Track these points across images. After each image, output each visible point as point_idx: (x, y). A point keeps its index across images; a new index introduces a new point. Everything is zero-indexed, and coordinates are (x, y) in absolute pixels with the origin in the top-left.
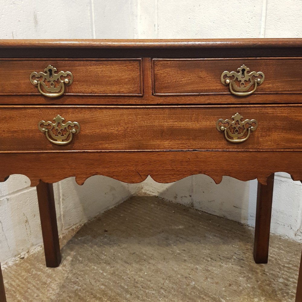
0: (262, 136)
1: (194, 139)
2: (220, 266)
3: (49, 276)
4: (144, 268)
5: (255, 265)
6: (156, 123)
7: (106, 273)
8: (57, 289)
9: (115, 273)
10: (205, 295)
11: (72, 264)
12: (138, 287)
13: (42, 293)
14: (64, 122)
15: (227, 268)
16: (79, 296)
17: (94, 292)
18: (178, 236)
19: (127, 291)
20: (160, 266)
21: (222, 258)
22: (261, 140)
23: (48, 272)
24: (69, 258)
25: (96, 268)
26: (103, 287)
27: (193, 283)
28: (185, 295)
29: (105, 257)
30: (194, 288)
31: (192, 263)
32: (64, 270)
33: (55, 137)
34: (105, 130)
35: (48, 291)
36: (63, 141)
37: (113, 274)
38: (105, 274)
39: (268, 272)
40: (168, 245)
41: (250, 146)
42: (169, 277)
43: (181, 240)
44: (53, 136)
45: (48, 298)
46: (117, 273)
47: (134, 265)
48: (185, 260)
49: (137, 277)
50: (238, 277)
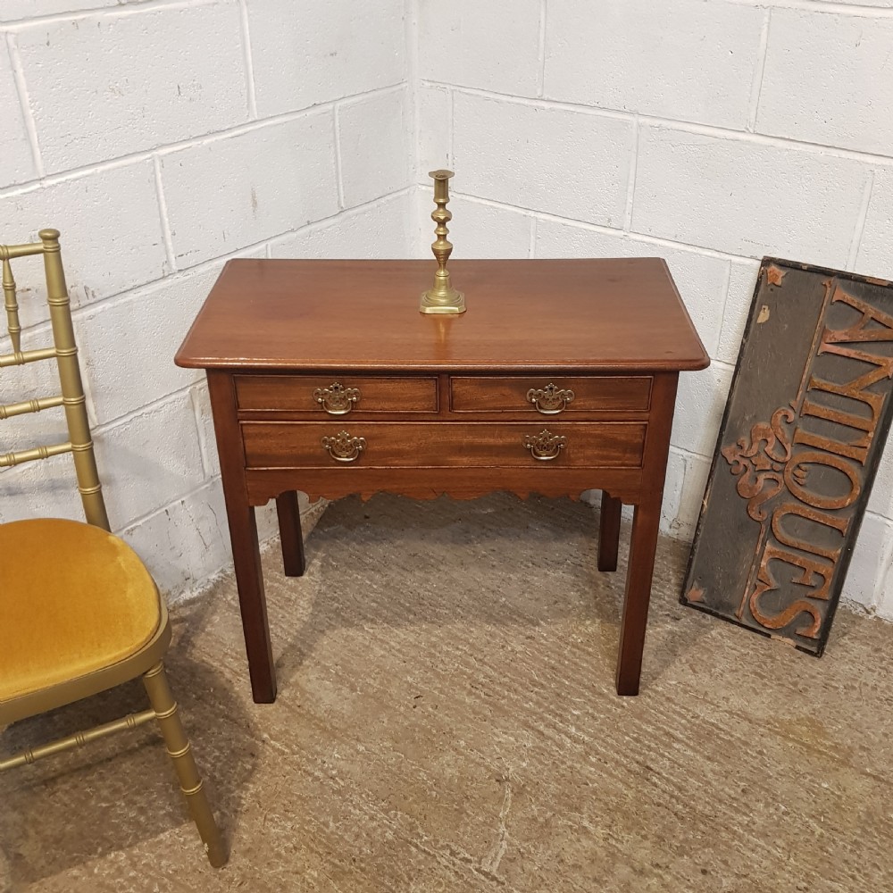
0: (573, 453)
1: (497, 456)
2: (546, 574)
3: (293, 589)
4: (432, 578)
5: (598, 574)
6: (454, 439)
7: (375, 584)
8: (309, 608)
9: (389, 584)
10: (519, 616)
11: (323, 569)
12: (423, 605)
13: (289, 613)
14: (348, 438)
15: (555, 577)
16: (343, 617)
17: (362, 611)
18: (484, 527)
19: (409, 611)
20: (455, 575)
21: (550, 563)
22: (572, 456)
23: (290, 583)
24: (317, 562)
25: (359, 577)
26: (374, 605)
28: (491, 615)
29: (371, 560)
30: (504, 606)
31: (502, 570)
33: (340, 454)
34: (396, 447)
35: (296, 609)
36: (347, 457)
37: (387, 585)
38: (375, 587)
39: (613, 584)
40: (469, 541)
41: (560, 463)
42: (470, 591)
43: (490, 534)
44: (337, 452)
45: (298, 619)
46: (392, 585)
47: (417, 573)
48: (493, 566)
49: (421, 591)
50: (570, 591)
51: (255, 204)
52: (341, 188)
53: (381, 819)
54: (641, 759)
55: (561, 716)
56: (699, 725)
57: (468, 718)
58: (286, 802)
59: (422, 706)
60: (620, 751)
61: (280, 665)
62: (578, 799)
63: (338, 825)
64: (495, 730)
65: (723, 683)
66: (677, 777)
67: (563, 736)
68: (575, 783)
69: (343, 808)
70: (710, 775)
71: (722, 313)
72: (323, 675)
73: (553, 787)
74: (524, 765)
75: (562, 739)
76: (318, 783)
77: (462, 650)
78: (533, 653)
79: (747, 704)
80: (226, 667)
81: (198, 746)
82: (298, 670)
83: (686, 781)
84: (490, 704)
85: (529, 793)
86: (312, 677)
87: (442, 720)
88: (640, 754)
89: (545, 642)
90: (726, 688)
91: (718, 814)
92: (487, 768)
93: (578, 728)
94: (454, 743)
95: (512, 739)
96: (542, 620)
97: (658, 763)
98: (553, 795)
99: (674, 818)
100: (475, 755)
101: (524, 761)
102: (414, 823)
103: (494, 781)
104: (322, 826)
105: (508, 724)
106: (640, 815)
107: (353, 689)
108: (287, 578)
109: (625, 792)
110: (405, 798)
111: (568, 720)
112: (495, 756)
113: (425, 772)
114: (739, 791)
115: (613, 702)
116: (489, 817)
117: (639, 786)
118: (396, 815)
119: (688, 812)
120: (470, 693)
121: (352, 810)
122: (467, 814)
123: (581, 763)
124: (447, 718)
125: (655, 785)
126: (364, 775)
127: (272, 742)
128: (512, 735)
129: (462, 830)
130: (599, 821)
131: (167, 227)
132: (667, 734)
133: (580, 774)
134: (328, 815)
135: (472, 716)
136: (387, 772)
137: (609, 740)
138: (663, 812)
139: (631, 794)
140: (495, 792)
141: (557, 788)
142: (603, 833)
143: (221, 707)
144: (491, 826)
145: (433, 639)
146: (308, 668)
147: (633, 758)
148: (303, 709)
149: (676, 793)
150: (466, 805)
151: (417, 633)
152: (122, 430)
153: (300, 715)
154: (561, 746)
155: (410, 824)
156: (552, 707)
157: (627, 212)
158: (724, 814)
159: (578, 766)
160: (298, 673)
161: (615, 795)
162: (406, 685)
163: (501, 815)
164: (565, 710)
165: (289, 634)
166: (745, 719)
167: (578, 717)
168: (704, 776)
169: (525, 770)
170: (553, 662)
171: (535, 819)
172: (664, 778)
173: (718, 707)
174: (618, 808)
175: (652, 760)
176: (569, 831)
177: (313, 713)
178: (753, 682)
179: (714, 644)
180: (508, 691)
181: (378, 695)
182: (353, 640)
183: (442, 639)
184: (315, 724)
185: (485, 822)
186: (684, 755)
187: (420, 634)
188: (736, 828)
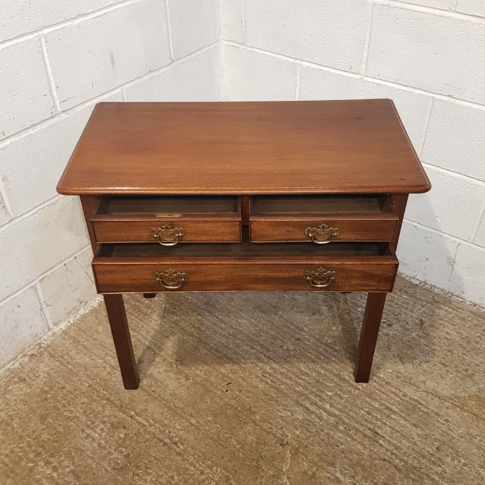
2: (306, 294)
3: (148, 307)
4: (235, 298)
7: (200, 302)
8: (159, 320)
9: (208, 302)
10: (291, 324)
13: (146, 324)
16: (180, 326)
17: (192, 322)
19: (222, 321)
23: (146, 303)
25: (190, 298)
26: (200, 317)
27: (281, 312)
28: (273, 324)
32: (160, 301)
35: (151, 321)
38: (200, 304)
39: (349, 301)
45: (152, 328)
46: (210, 303)
49: (229, 307)
50: (322, 306)
51: (113, 62)
52: (172, 47)
53: (208, 473)
54: (371, 426)
55: (320, 396)
56: (408, 401)
57: (261, 399)
58: (146, 461)
59: (232, 390)
60: (358, 421)
61: (140, 362)
62: (333, 457)
63: (180, 478)
64: (279, 408)
65: (421, 371)
66: (395, 439)
67: (322, 411)
68: (331, 445)
69: (183, 466)
70: (416, 438)
71: (425, 131)
72: (168, 369)
73: (317, 449)
74: (298, 432)
75: (321, 413)
76: (167, 447)
77: (255, 349)
78: (300, 351)
79: (437, 385)
80: (107, 363)
81: (90, 421)
82: (152, 365)
83: (400, 442)
84: (275, 389)
85: (302, 453)
86: (161, 370)
87: (245, 401)
88: (371, 423)
89: (308, 343)
90: (423, 374)
91: (423, 466)
92: (274, 435)
93: (331, 405)
94: (253, 417)
95: (289, 414)
96: (305, 327)
97: (382, 429)
98: (317, 454)
99: (394, 470)
100: (266, 426)
101: (297, 430)
102: (229, 476)
103: (278, 445)
104: (170, 479)
105: (286, 403)
106: (373, 469)
107: (187, 378)
108: (144, 299)
109: (363, 451)
110: (223, 458)
111: (324, 400)
112: (279, 427)
113: (235, 439)
114: (435, 449)
115: (352, 385)
116: (276, 471)
117: (372, 447)
118: (217, 471)
119: (403, 465)
120: (262, 381)
121: (189, 468)
122: (262, 469)
123: (334, 431)
124: (247, 399)
125: (381, 445)
126: (196, 441)
127: (137, 417)
128: (289, 411)
129: (259, 481)
130: (347, 473)
131: (52, 83)
132: (387, 408)
133: (333, 439)
134: (173, 471)
135: (263, 398)
136: (210, 439)
137: (350, 413)
138: (387, 465)
139: (366, 452)
140: (279, 453)
141: (319, 450)
142: (349, 482)
143: (104, 392)
144: (278, 478)
145: (237, 341)
146: (159, 362)
147: (367, 426)
148: (156, 394)
149: (395, 451)
150: (261, 463)
151: (227, 337)
152: (30, 219)
153: (155, 398)
154: (320, 418)
155: (226, 477)
156: (314, 390)
157: (363, 63)
158: (426, 466)
159: (332, 433)
160: (153, 368)
161: (356, 454)
162: (221, 375)
163: (284, 469)
164: (322, 392)
165: (146, 339)
166: (436, 396)
167: (331, 397)
168: (412, 438)
169: (298, 436)
170: (313, 357)
171: (306, 473)
172: (387, 440)
173: (419, 388)
174: (358, 464)
175: (378, 427)
176: (328, 481)
177: (162, 396)
178: (440, 370)
179: (414, 342)
180: (285, 378)
181: (204, 382)
182: (187, 342)
183: (243, 341)
184: (164, 404)
185: (274, 475)
186: (398, 423)
187: (229, 338)
188: (434, 476)
